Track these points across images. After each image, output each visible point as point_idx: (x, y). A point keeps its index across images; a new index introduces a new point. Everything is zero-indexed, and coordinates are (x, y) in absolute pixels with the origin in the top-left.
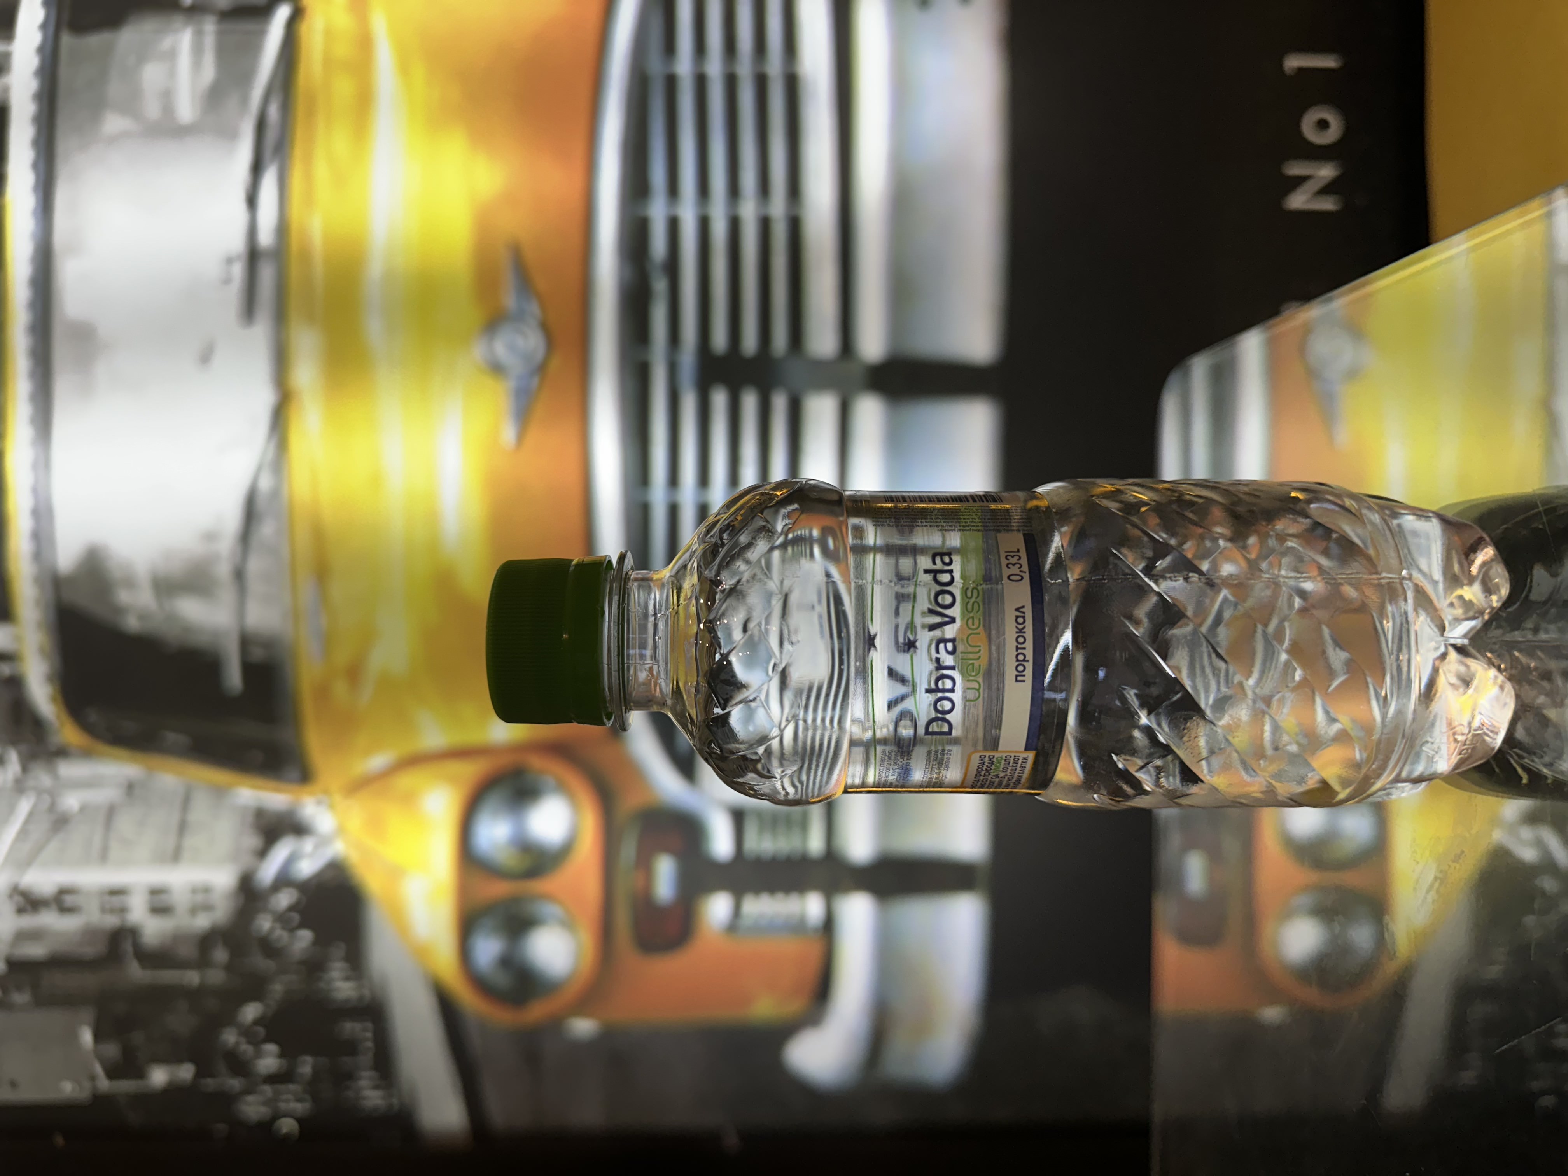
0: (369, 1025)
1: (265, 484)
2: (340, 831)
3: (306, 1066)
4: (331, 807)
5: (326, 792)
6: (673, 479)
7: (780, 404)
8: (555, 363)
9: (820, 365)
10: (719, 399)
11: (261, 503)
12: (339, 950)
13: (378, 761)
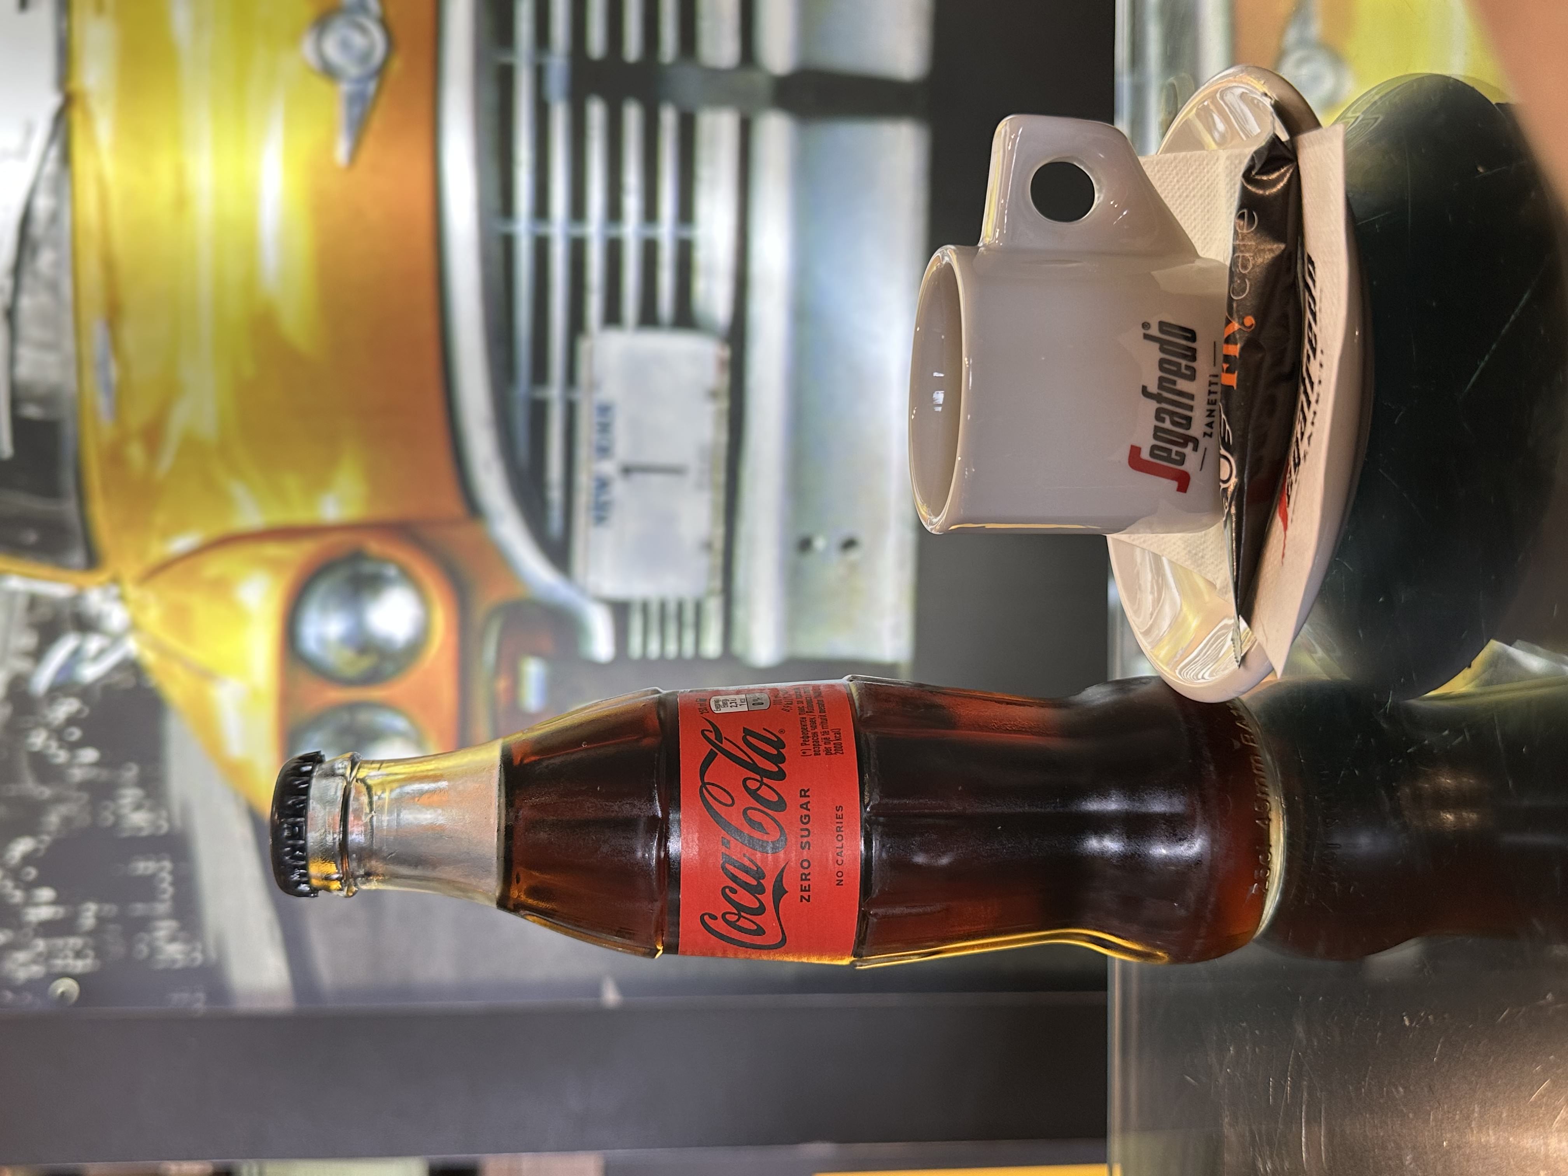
0: (167, 864)
1: (43, 204)
2: (133, 627)
3: (89, 914)
4: (121, 598)
5: (116, 580)
6: (541, 209)
7: (668, 118)
8: (397, 65)
9: (716, 73)
10: (596, 112)
11: (38, 228)
12: (132, 772)
13: (182, 543)
